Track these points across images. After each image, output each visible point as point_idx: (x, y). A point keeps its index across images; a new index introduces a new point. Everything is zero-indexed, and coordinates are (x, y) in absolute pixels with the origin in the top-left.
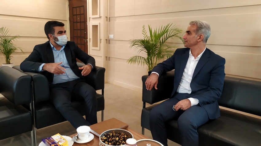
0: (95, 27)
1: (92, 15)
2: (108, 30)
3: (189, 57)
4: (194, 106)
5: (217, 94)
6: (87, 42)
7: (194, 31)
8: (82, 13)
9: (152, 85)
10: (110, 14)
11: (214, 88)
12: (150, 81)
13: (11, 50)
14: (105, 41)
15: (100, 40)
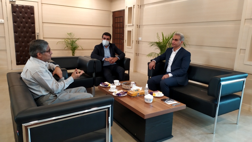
0: (129, 32)
1: (128, 23)
2: (138, 34)
3: (172, 52)
4: (171, 77)
5: (184, 71)
6: (124, 42)
7: (179, 39)
8: (121, 21)
9: (152, 66)
10: (140, 23)
14: (136, 42)
15: (132, 41)
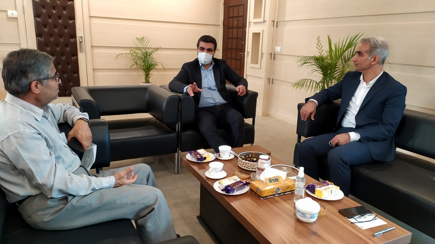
0: (257, 36)
1: (254, 18)
2: (274, 41)
3: (360, 83)
4: (355, 142)
5: (388, 131)
6: (244, 56)
7: (366, 52)
8: (241, 14)
9: (308, 114)
10: (278, 16)
11: (386, 122)
12: (306, 109)
13: (151, 65)
14: (269, 56)
15: (262, 54)
